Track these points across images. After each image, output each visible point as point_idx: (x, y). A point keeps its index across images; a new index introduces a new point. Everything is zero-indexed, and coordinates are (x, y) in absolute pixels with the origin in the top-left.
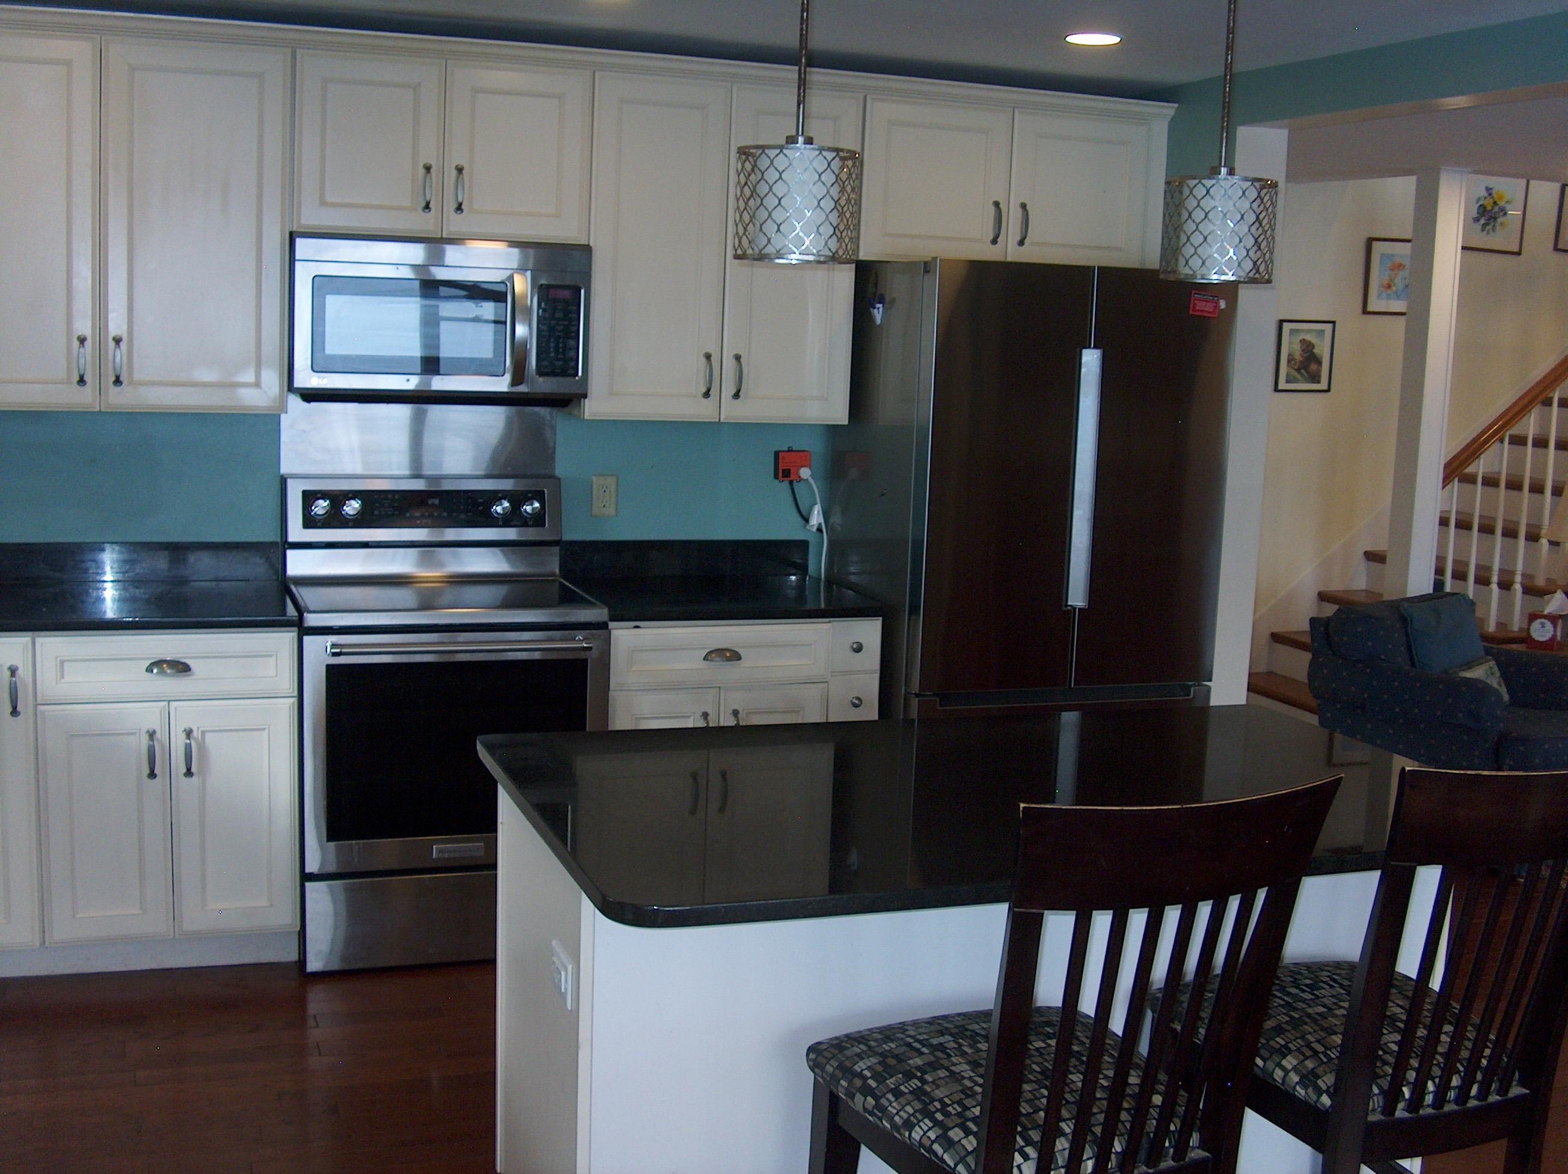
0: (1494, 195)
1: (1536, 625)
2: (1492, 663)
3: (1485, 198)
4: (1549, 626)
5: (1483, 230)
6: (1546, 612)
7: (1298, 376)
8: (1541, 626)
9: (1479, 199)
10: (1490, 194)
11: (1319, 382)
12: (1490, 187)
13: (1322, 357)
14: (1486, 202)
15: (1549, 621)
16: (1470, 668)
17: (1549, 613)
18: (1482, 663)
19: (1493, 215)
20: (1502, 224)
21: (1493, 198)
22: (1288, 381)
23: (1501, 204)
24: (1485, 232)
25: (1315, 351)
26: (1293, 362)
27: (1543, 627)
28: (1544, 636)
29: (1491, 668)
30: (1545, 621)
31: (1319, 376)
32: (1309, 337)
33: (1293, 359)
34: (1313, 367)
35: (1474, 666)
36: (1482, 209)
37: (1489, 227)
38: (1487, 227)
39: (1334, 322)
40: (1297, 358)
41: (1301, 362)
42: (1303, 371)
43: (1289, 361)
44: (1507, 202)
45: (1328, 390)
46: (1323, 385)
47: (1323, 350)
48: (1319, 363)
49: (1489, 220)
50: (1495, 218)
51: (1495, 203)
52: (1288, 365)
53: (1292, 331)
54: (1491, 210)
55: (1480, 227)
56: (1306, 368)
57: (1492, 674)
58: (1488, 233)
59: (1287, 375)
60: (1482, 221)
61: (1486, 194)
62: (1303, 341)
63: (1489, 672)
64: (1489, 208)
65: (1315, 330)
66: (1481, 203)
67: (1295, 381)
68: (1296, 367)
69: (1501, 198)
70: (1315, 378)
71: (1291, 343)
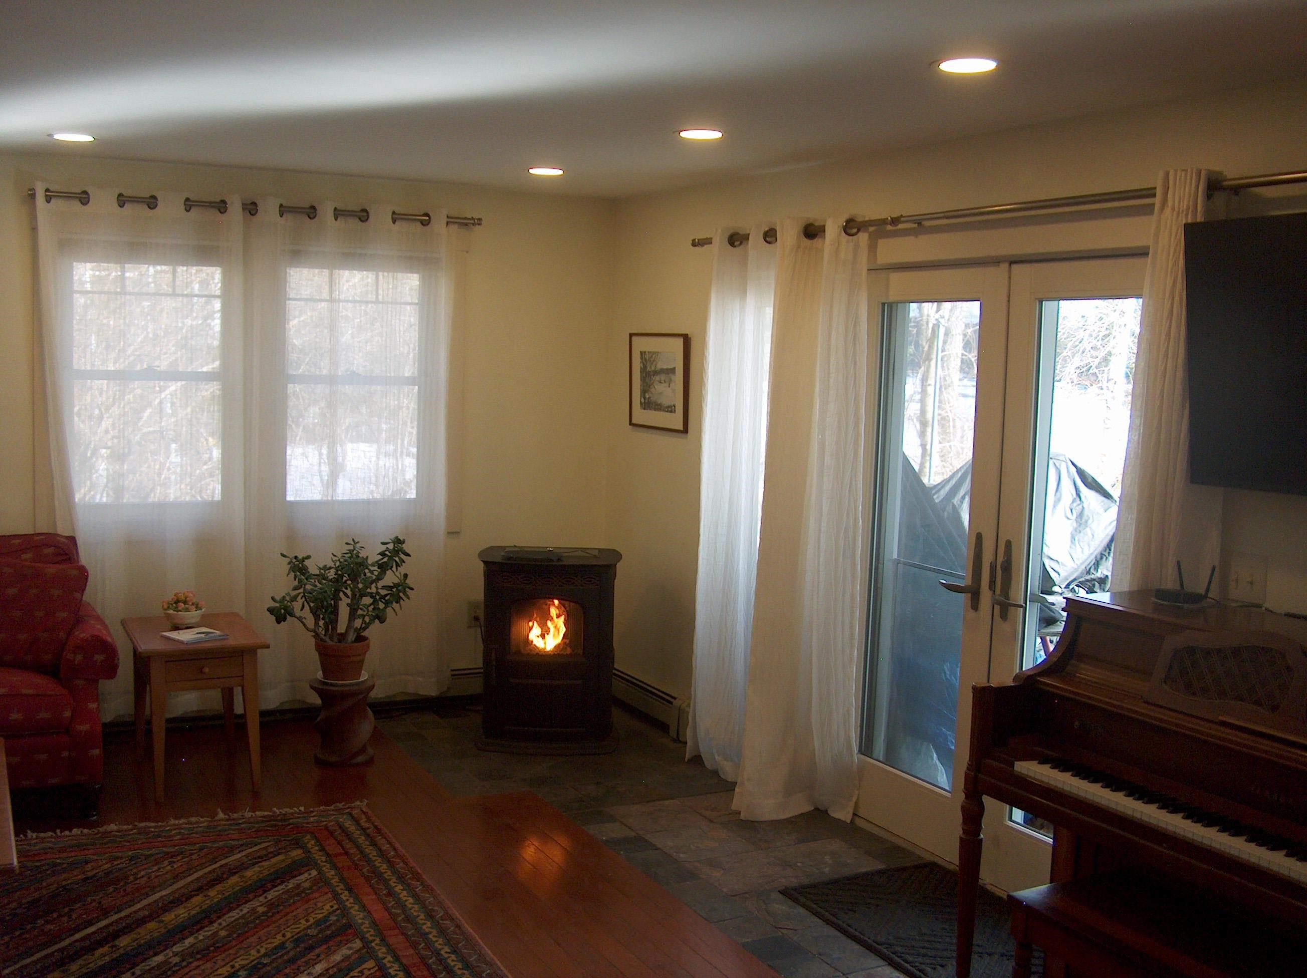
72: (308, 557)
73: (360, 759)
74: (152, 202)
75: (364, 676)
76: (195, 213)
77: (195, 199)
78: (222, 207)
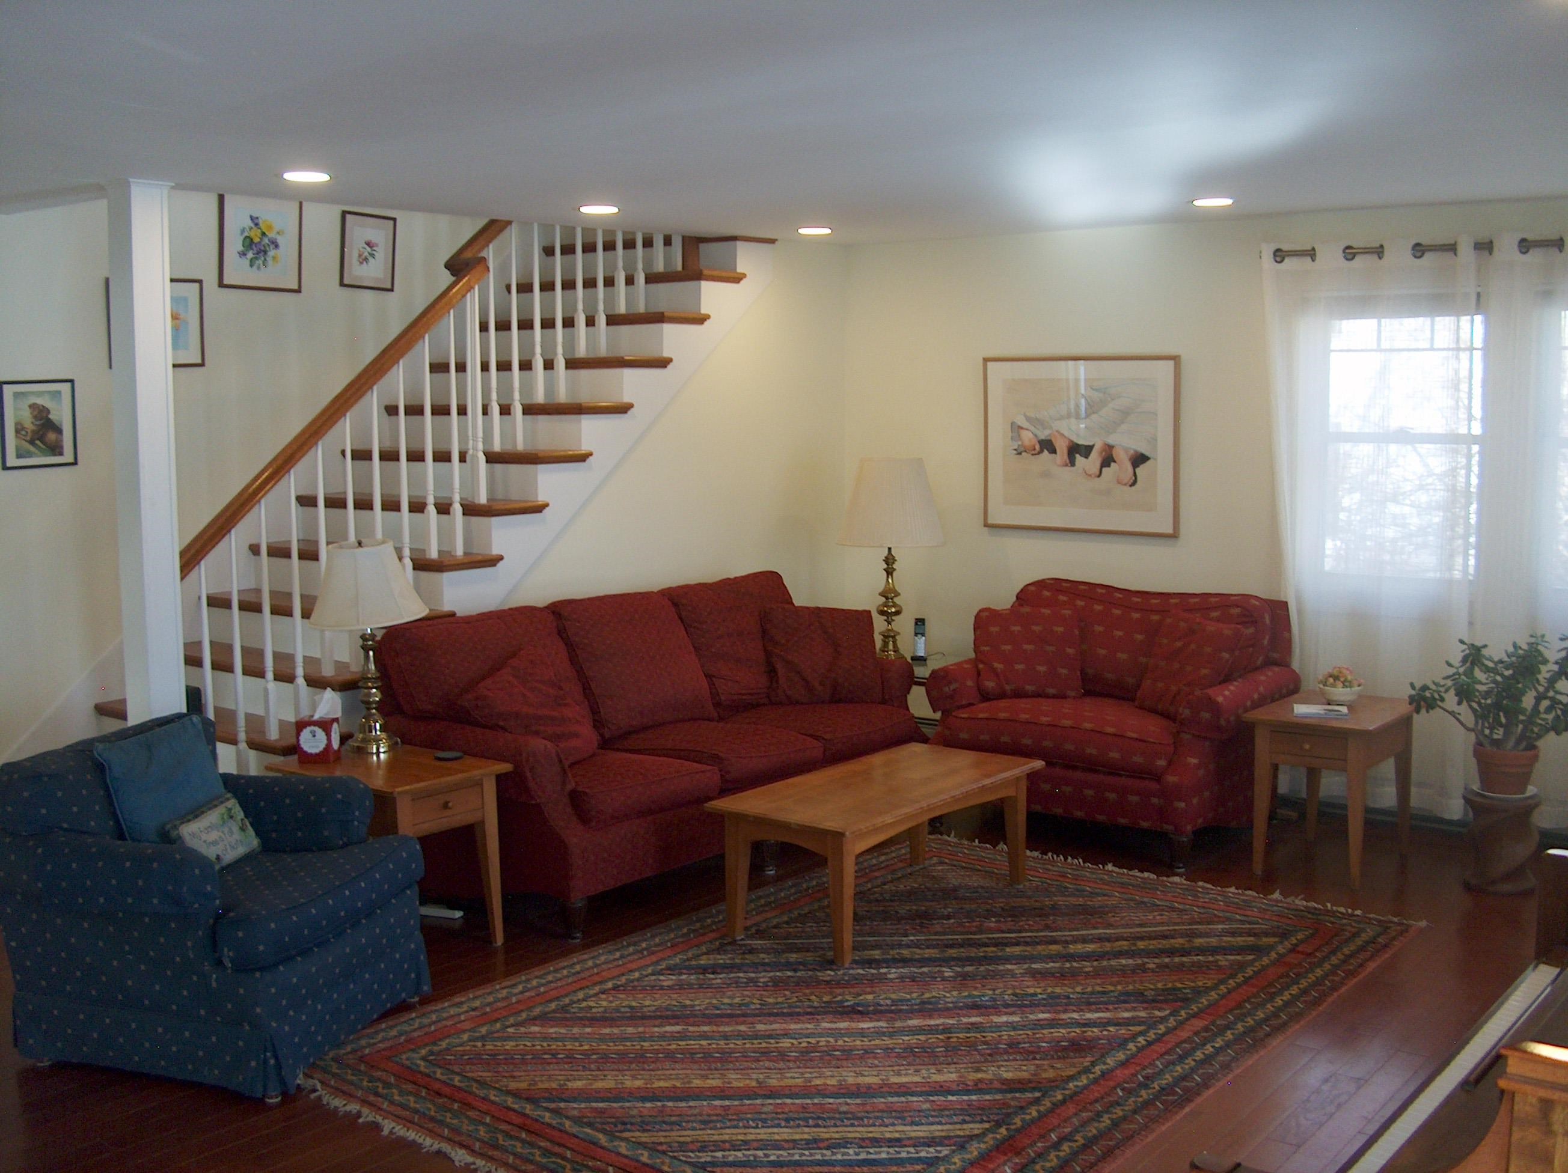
0: (261, 225)
1: (306, 734)
2: (233, 803)
3: (251, 229)
4: (320, 734)
5: (251, 266)
6: (316, 717)
7: (32, 448)
8: (311, 735)
9: (243, 231)
10: (257, 225)
11: (61, 454)
12: (255, 215)
13: (61, 425)
14: (252, 234)
15: (320, 727)
16: (196, 817)
17: (320, 718)
18: (216, 806)
19: (263, 248)
20: (274, 258)
21: (260, 228)
22: (19, 456)
23: (272, 235)
24: (255, 267)
25: (50, 416)
26: (23, 433)
27: (314, 736)
28: (317, 747)
29: (230, 810)
30: (316, 729)
31: (62, 447)
32: (40, 401)
33: (23, 429)
34: (52, 436)
35: (203, 813)
36: (248, 241)
37: (260, 262)
38: (257, 262)
39: (71, 381)
40: (26, 426)
41: (33, 431)
42: (38, 442)
43: (17, 431)
44: (278, 233)
45: (75, 463)
46: (68, 457)
47: (61, 414)
48: (59, 431)
49: (258, 253)
50: (265, 252)
51: (264, 234)
52: (17, 437)
53: (17, 395)
54: (260, 242)
55: (248, 262)
56: (41, 439)
57: (232, 817)
58: (259, 268)
59: (18, 449)
60: (250, 255)
61: (251, 224)
62: (33, 406)
63: (226, 817)
64: (257, 240)
65: (49, 392)
66: (246, 234)
67: (29, 455)
68: (28, 438)
69: (270, 228)
70: (56, 449)
71: (16, 409)
72: (1485, 646)
73: (1507, 887)
74: (1379, 252)
75: (1531, 790)
76: (1429, 258)
77: (1429, 243)
78: (1451, 248)
